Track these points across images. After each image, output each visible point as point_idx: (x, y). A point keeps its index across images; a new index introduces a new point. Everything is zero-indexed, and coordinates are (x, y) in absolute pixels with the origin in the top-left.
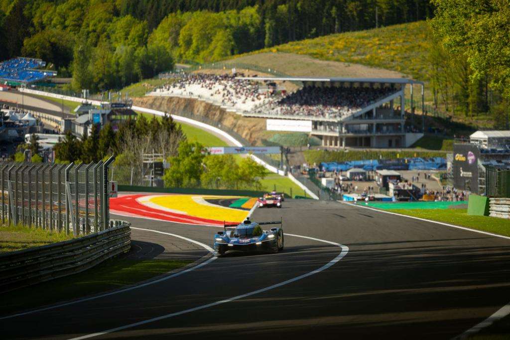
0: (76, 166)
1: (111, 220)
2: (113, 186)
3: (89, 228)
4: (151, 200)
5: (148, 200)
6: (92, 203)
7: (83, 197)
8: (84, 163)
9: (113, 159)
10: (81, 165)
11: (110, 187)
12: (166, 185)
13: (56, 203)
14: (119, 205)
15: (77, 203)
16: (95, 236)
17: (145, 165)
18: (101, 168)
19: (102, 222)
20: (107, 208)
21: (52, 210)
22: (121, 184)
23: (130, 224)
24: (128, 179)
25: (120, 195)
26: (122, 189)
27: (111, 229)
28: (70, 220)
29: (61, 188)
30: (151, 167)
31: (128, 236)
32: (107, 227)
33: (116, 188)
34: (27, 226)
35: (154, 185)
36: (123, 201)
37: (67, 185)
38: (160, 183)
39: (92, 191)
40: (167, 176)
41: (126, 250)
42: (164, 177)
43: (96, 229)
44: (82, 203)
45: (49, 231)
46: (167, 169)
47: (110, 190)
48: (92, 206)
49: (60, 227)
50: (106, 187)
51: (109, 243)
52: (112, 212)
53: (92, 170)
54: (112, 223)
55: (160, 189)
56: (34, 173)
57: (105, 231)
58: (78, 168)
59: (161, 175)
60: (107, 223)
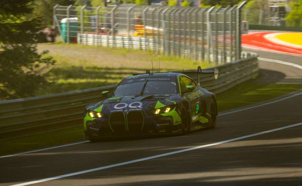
0: (216, 10)
1: (242, 53)
2: (245, 25)
3: (225, 59)
4: (276, 37)
5: (273, 37)
6: (228, 39)
7: (221, 34)
8: (223, 7)
9: (245, 3)
10: (220, 9)
11: (242, 26)
12: (288, 25)
13: (200, 38)
14: (250, 40)
15: (217, 39)
16: (230, 65)
17: (271, 8)
18: (236, 11)
19: (236, 54)
20: (240, 43)
21: (197, 44)
22: (252, 24)
23: (258, 56)
24: (257, 20)
25: (251, 33)
26: (252, 27)
27: (242, 59)
28: (211, 52)
29: (204, 27)
30: (276, 11)
31: (256, 65)
32: (240, 58)
33: (247, 27)
34: (177, 57)
35: (279, 25)
36: (253, 37)
37: (208, 24)
38: (283, 23)
39: (228, 30)
40: (288, 18)
41: (254, 77)
42: (285, 19)
43: (231, 59)
44: (221, 39)
45: (194, 61)
46: (289, 13)
47: (242, 28)
48: (228, 41)
49: (203, 57)
50: (240, 26)
51: (240, 71)
52: (244, 46)
53: (229, 13)
54: (244, 55)
55: (283, 28)
56: (183, 15)
57: (238, 61)
58: (217, 12)
59: (284, 17)
60: (240, 55)
